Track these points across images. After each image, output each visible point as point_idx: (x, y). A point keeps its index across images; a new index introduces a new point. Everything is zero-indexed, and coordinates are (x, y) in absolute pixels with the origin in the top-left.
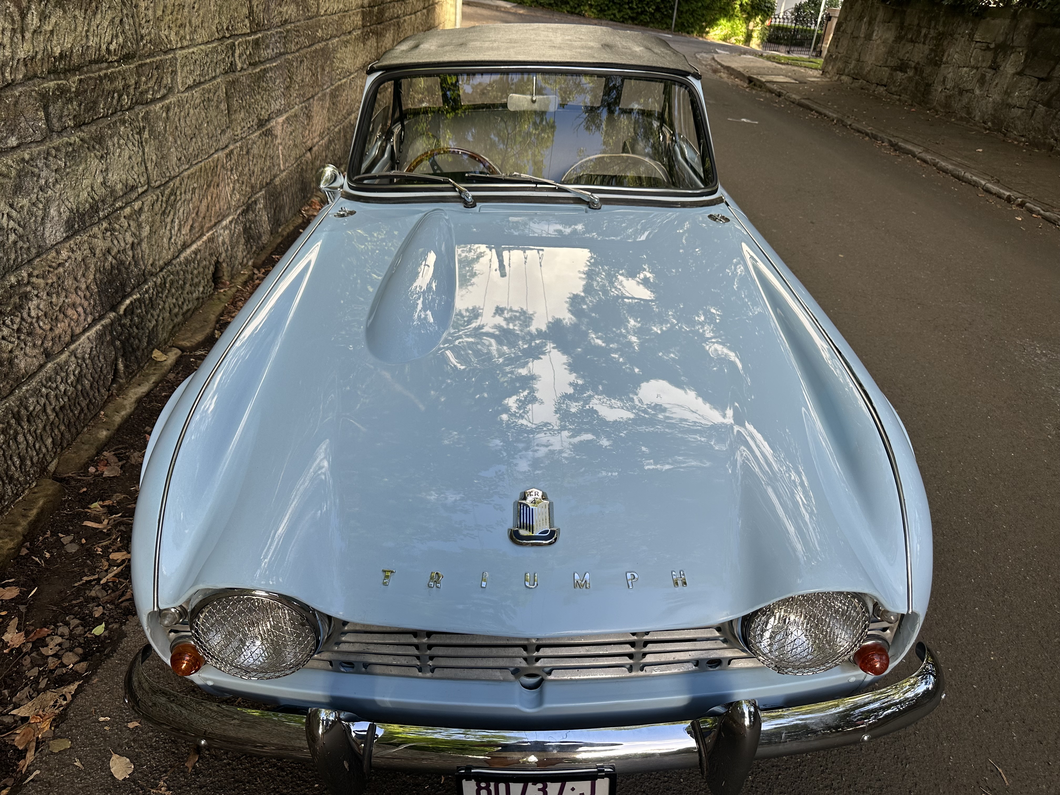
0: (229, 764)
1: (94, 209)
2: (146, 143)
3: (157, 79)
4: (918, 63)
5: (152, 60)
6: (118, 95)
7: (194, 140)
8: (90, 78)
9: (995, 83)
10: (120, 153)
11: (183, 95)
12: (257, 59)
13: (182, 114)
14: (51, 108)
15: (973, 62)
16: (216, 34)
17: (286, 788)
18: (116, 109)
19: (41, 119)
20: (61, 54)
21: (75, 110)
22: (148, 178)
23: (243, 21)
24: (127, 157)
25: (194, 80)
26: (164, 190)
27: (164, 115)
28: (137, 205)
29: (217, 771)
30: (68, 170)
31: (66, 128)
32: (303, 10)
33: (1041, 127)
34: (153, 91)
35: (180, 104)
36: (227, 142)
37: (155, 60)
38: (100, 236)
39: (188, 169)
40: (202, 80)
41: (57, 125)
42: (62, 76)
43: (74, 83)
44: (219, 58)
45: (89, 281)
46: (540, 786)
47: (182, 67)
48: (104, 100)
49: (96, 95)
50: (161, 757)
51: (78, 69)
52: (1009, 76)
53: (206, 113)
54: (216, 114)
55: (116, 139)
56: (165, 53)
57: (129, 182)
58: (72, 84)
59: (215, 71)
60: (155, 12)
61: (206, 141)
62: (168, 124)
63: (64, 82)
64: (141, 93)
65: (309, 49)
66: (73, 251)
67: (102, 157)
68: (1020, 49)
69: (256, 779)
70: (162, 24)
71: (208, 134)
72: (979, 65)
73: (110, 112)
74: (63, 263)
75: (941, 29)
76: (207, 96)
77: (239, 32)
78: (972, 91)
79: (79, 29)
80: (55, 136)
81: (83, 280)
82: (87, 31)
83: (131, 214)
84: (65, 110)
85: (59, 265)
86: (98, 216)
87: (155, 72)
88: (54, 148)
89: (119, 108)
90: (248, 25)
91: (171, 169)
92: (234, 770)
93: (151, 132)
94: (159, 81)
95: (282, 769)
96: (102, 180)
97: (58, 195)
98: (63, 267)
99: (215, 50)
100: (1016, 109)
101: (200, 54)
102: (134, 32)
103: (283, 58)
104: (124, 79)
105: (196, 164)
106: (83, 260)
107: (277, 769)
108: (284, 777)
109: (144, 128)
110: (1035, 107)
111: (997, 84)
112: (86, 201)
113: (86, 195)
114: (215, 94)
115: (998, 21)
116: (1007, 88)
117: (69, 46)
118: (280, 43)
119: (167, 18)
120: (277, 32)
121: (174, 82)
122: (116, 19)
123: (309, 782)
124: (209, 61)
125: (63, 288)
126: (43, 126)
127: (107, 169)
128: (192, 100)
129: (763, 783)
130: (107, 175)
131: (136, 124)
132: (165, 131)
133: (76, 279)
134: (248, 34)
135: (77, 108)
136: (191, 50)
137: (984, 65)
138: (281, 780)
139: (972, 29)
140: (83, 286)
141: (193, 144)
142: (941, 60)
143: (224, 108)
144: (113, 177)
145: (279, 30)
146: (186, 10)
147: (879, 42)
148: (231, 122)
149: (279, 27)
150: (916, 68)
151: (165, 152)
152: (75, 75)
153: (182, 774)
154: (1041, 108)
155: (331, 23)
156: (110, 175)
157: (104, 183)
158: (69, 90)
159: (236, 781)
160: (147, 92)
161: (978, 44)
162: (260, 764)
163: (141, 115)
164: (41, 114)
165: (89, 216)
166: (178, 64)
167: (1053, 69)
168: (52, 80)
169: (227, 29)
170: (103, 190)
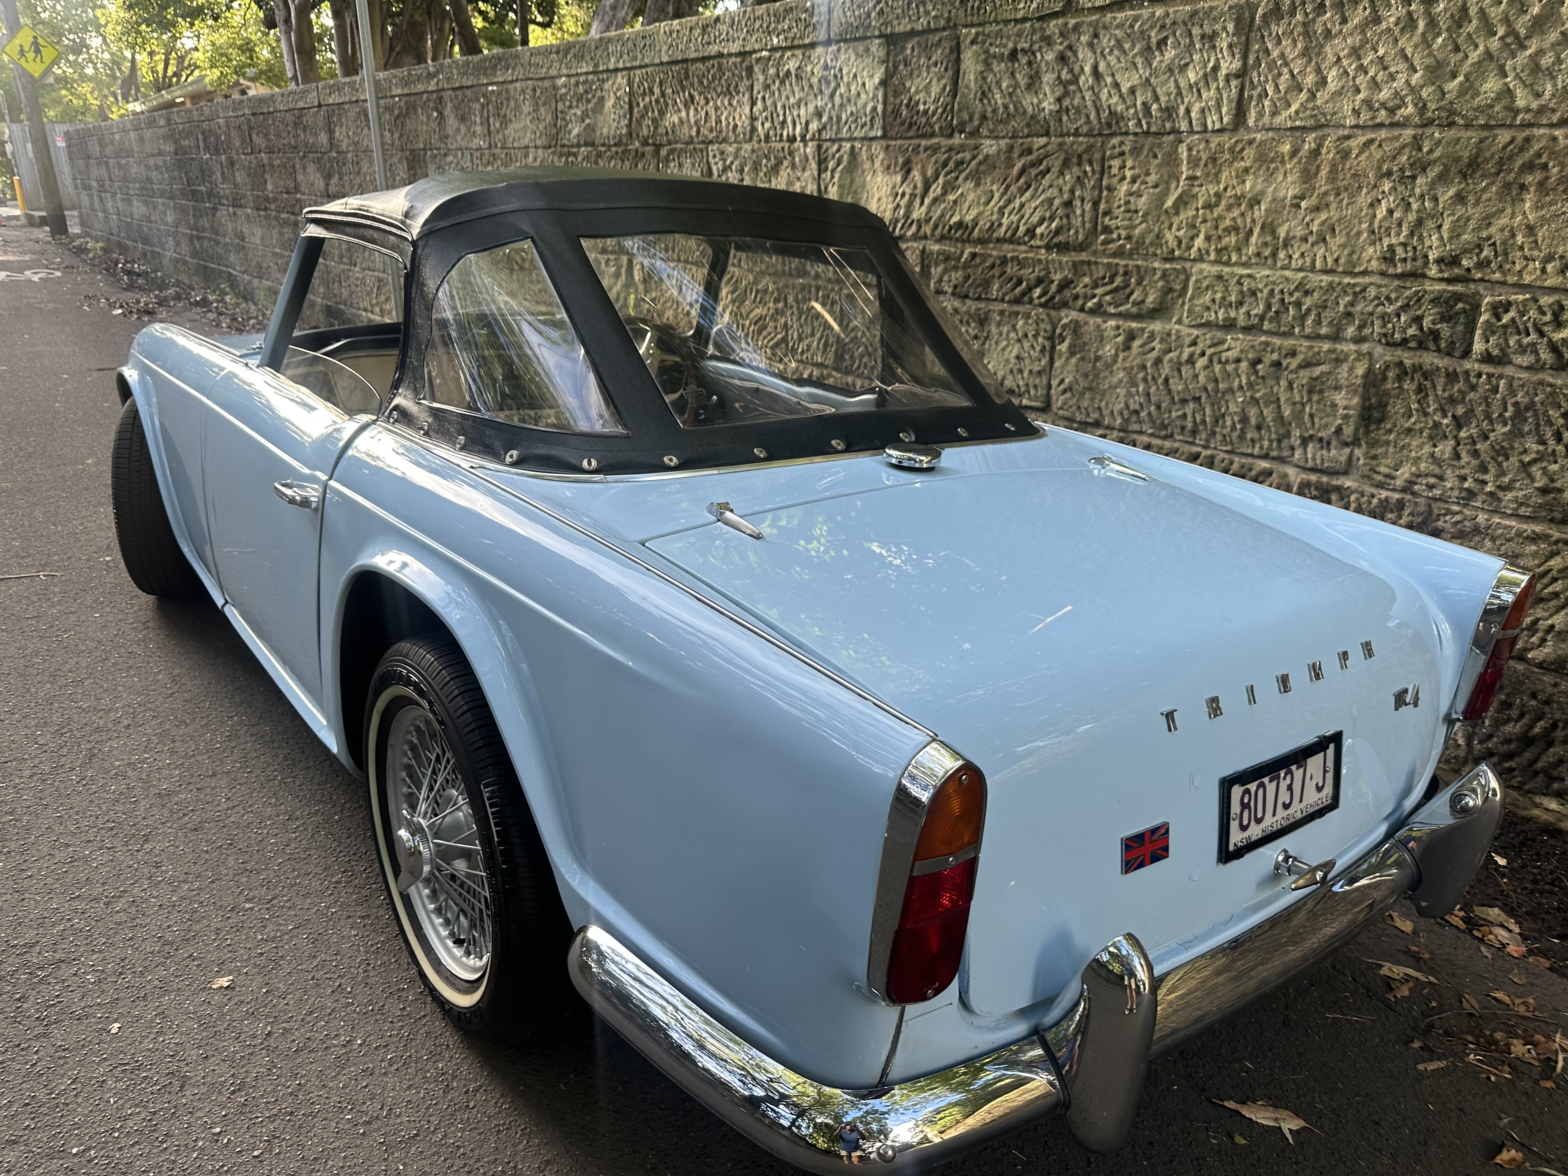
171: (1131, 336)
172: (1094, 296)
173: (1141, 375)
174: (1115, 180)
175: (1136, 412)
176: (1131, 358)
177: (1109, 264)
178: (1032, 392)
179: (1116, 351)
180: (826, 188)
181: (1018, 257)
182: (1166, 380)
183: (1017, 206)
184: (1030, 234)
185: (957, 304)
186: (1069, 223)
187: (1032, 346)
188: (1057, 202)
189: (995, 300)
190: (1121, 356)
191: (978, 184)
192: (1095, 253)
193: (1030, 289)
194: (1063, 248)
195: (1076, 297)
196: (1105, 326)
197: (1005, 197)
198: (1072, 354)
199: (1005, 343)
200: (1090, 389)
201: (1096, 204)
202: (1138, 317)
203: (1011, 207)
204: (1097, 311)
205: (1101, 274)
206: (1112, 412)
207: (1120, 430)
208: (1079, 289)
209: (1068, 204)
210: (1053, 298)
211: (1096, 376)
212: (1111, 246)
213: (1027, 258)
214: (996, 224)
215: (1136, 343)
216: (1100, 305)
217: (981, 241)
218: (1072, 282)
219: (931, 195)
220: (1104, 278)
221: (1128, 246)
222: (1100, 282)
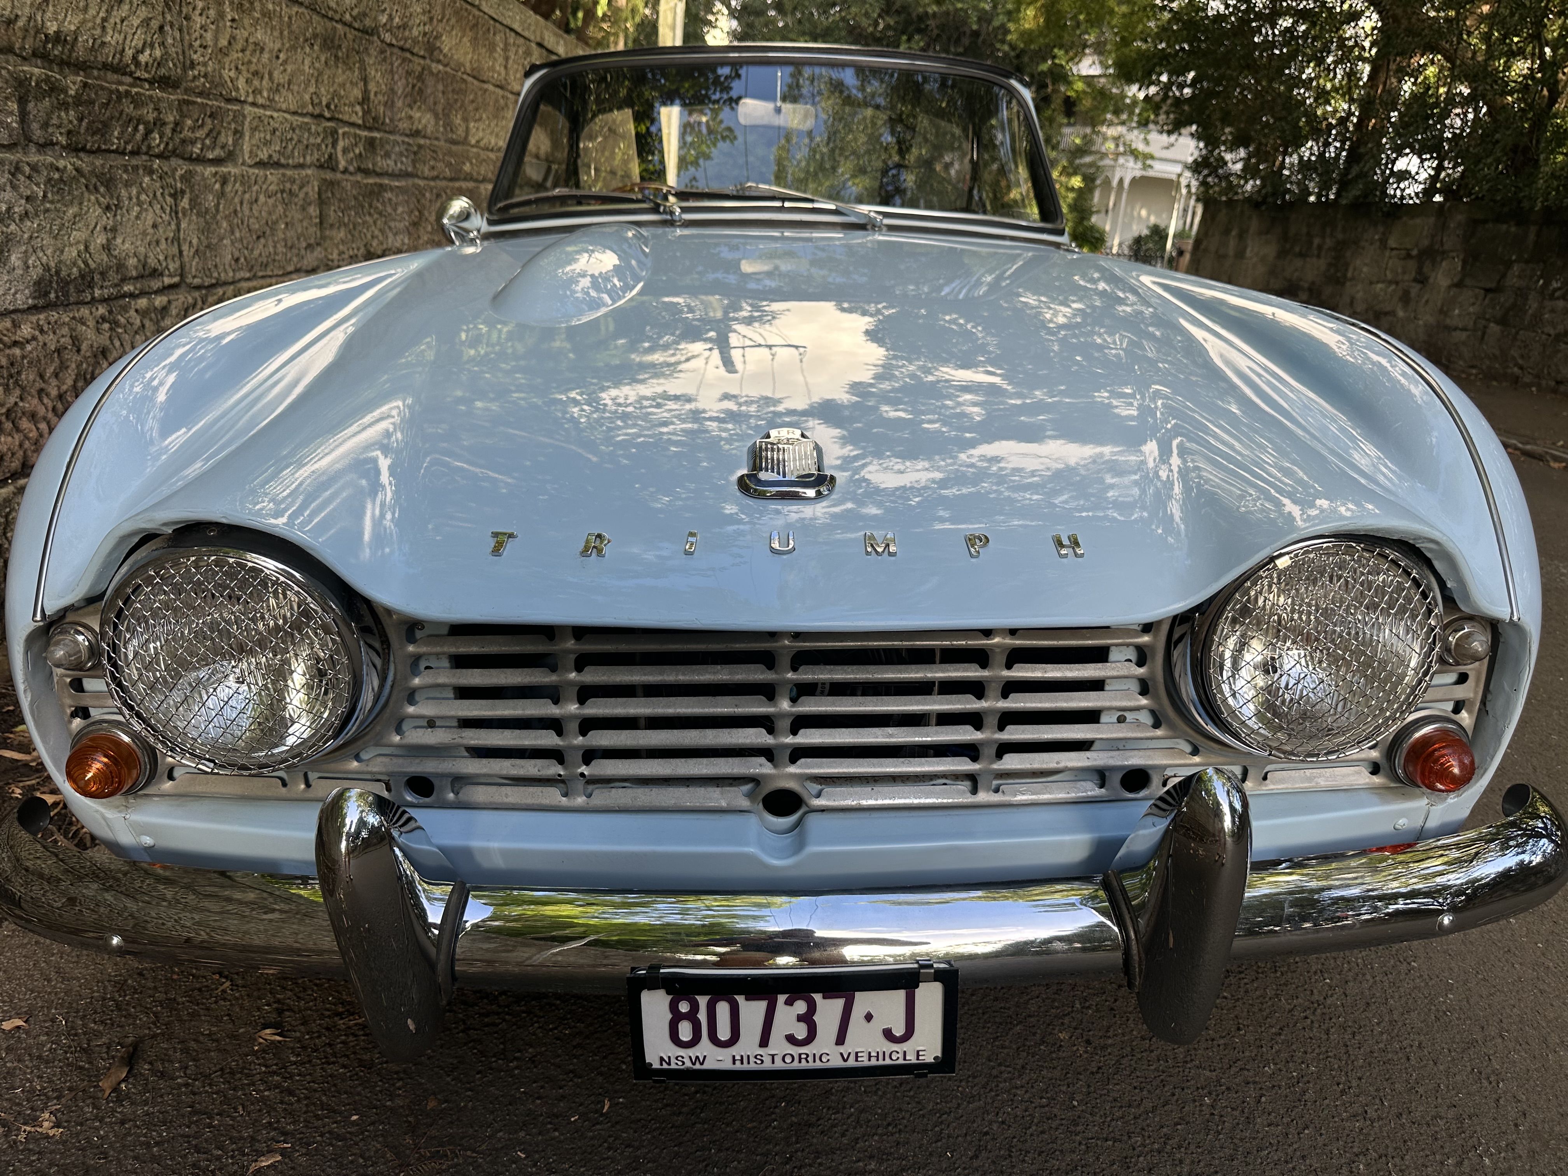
0: (187, 1085)
1: (87, 279)
2: (184, 215)
3: (211, 131)
4: (1313, 283)
5: (205, 101)
6: (145, 129)
7: (262, 240)
8: (103, 88)
9: (1424, 300)
10: (140, 213)
11: (251, 171)
12: (370, 166)
13: (247, 196)
14: (31, 105)
15: (1389, 275)
16: (310, 107)
17: (293, 1123)
18: (139, 148)
19: (12, 113)
20: (57, 33)
21: (71, 122)
22: (182, 267)
23: (353, 106)
24: (150, 222)
25: (270, 156)
26: (206, 296)
27: (217, 186)
28: (160, 301)
29: (161, 1096)
30: (48, 205)
31: (52, 144)
32: (444, 127)
33: (1497, 353)
34: (203, 144)
35: (243, 179)
36: (315, 264)
37: (210, 103)
38: (91, 323)
39: (248, 279)
40: (283, 161)
41: (37, 133)
42: (56, 68)
43: (74, 83)
44: (312, 140)
45: (64, 387)
46: (801, 1007)
47: (254, 130)
48: (122, 126)
49: (108, 114)
50: (54, 1075)
51: (81, 67)
52: (1443, 290)
53: (285, 211)
54: (300, 217)
55: (134, 192)
56: (228, 101)
57: (149, 261)
58: (71, 85)
59: (304, 158)
60: (216, 39)
61: (281, 249)
62: (222, 202)
63: (58, 77)
64: (183, 141)
65: (451, 184)
66: (42, 331)
67: (108, 208)
68: (1454, 254)
69: (235, 1109)
70: (227, 60)
71: (285, 240)
72: (1400, 277)
73: (129, 148)
74: (22, 343)
75: (1340, 236)
76: (288, 185)
77: (346, 118)
78: (1393, 313)
79: (92, 12)
80: (33, 149)
81: (54, 382)
82: (104, 20)
83: (148, 309)
84: (55, 117)
85: (15, 343)
86: (92, 294)
87: (208, 121)
88: (28, 164)
89: (144, 148)
90: (360, 114)
91: (221, 268)
92: (194, 1094)
93: (194, 203)
94: (213, 134)
95: (291, 1093)
96: (104, 241)
97: (26, 236)
98: (23, 348)
99: (305, 127)
100: (1458, 333)
101: (282, 123)
102: (180, 52)
103: (411, 181)
104: (156, 109)
105: (263, 277)
106: (58, 351)
107: (281, 1092)
108: (292, 1104)
109: (183, 192)
110: (1485, 327)
111: (1427, 302)
112: (75, 264)
113: (75, 254)
114: (301, 188)
115: (1418, 221)
116: (1443, 305)
117: (73, 28)
118: (407, 157)
119: (235, 55)
120: (403, 142)
121: (238, 148)
122: (153, 21)
123: (340, 1113)
124: (295, 138)
125: (16, 383)
126: (14, 125)
127: (114, 230)
128: (264, 183)
129: (1233, 1109)
130: (114, 238)
131: (170, 181)
132: (217, 210)
133: (42, 376)
134: (359, 126)
135: (75, 122)
136: (268, 113)
137: (1406, 277)
138: (285, 1109)
139: (1384, 234)
140: (54, 392)
141: (261, 247)
142: (1345, 276)
143: (314, 214)
144: (124, 245)
145: (406, 140)
146: (266, 55)
147: (1255, 259)
148: (324, 238)
149: (407, 135)
150: (1310, 290)
151: (214, 241)
152: (78, 75)
153: (88, 1101)
154: (1494, 328)
155: (484, 160)
156: (119, 241)
157: (107, 248)
158: (65, 91)
159: (195, 1112)
160: (193, 142)
161: (1395, 252)
162: (248, 1085)
163: (179, 172)
164: (14, 106)
165: (76, 288)
166: (247, 123)
167: (1504, 276)
168: (37, 67)
169: (328, 106)
170: (105, 258)
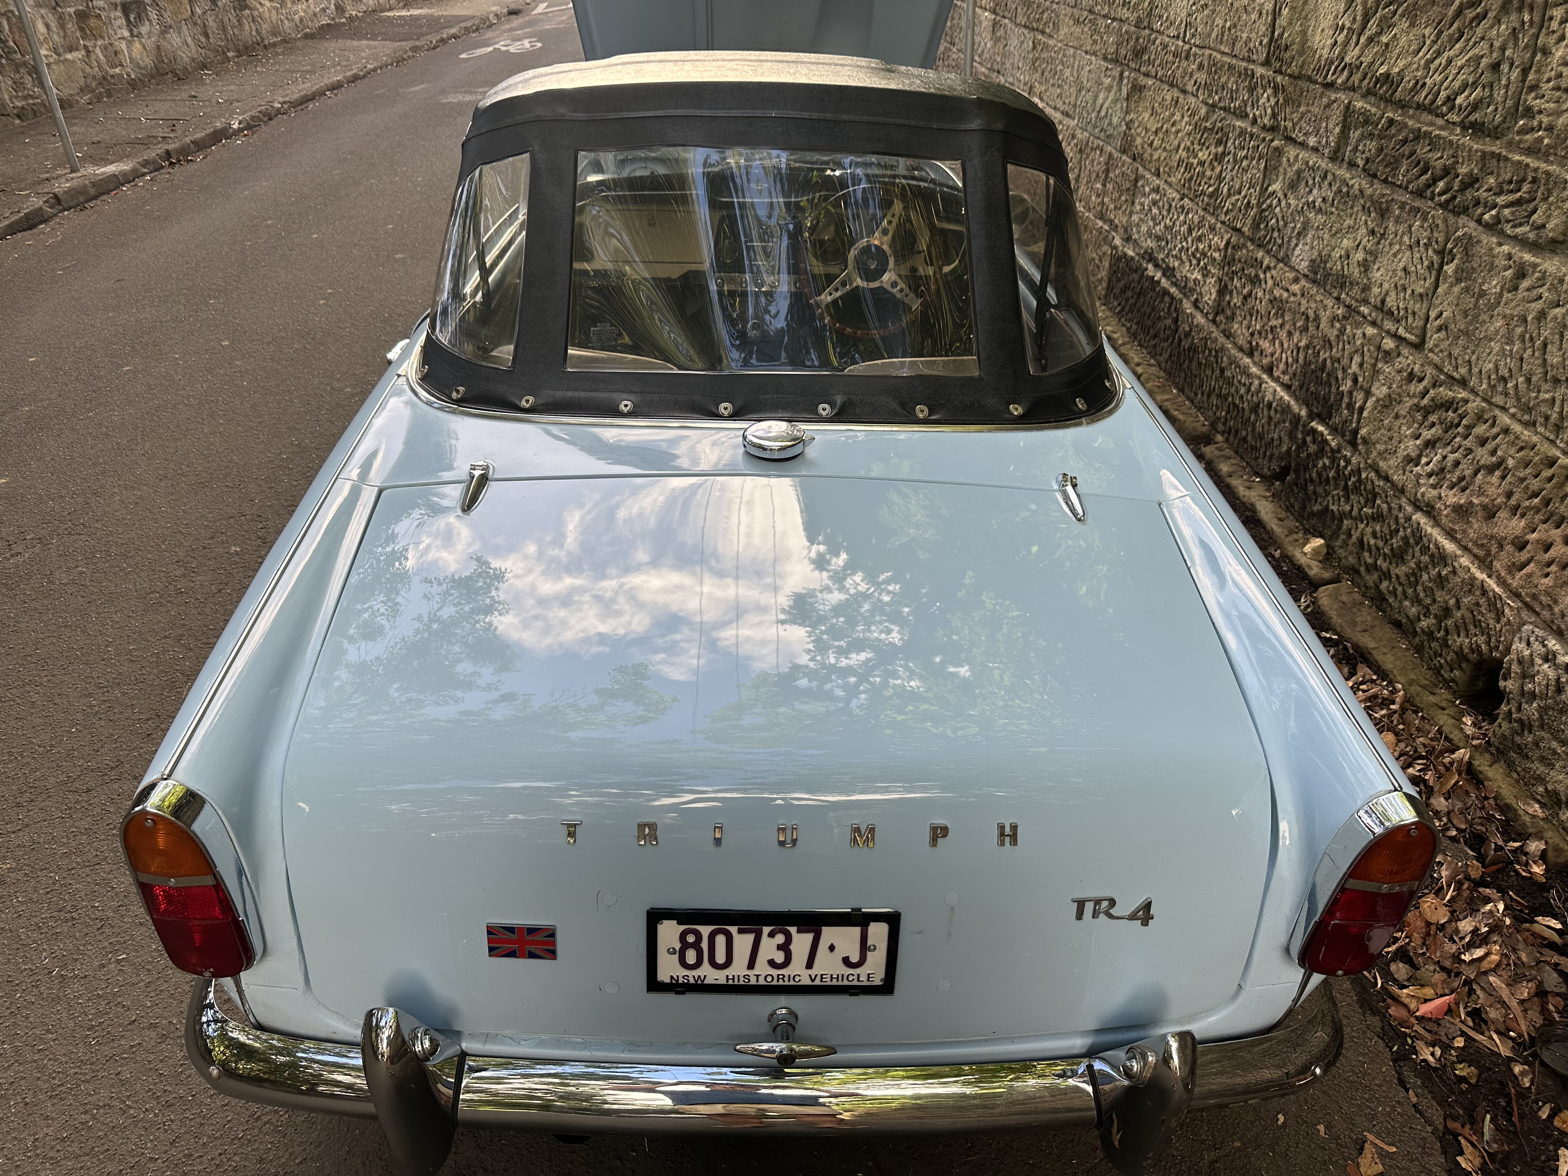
171: (1521, 274)
172: (1495, 206)
173: (1519, 330)
174: (1552, 39)
175: (1504, 380)
176: (1513, 304)
177: (1519, 162)
178: (1410, 320)
179: (1502, 288)
180: (1280, 9)
181: (1431, 133)
182: (1545, 345)
183: (1444, 62)
184: (1449, 104)
185: (1365, 184)
186: (1491, 96)
187: (1421, 258)
188: (1484, 62)
189: (1400, 186)
190: (1507, 296)
191: (1412, 25)
192: (1510, 143)
193: (1435, 181)
194: (1478, 129)
195: (1477, 203)
196: (1498, 250)
197: (1435, 47)
198: (1458, 280)
199: (1397, 247)
200: (1466, 333)
201: (1525, 72)
202: (1534, 247)
203: (1437, 62)
204: (1493, 227)
205: (1507, 177)
206: (1481, 371)
207: (1484, 400)
208: (1482, 194)
209: (1495, 67)
210: (1455, 197)
211: (1476, 317)
212: (1528, 137)
213: (1438, 136)
214: (1420, 83)
215: (1525, 284)
216: (1498, 220)
217: (1402, 105)
218: (1477, 180)
219: (1368, 33)
220: (1510, 182)
221: (1546, 141)
222: (1506, 187)
